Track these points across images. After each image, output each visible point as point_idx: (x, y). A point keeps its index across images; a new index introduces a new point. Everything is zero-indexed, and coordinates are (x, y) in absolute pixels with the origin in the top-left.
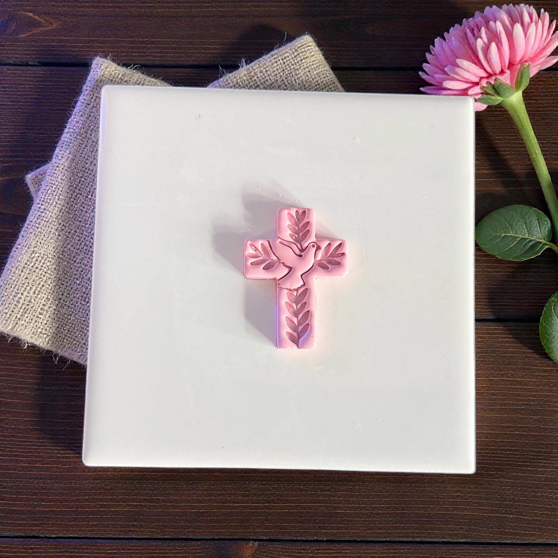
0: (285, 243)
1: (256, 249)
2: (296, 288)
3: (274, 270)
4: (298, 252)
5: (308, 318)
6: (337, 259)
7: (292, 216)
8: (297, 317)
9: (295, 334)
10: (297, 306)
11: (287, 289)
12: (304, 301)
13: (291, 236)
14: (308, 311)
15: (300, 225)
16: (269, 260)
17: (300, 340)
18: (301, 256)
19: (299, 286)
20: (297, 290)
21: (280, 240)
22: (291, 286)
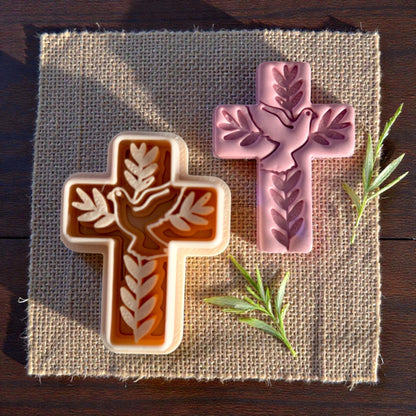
0: (270, 109)
1: (231, 118)
2: (285, 170)
3: (255, 146)
4: (287, 122)
5: (301, 210)
6: (341, 131)
7: (279, 73)
8: (287, 210)
9: (284, 232)
10: (286, 195)
11: (273, 172)
13: (278, 100)
14: (302, 202)
15: (290, 86)
16: (247, 133)
17: (292, 240)
18: (291, 127)
19: (290, 167)
20: (286, 173)
21: (263, 106)
22: (278, 168)
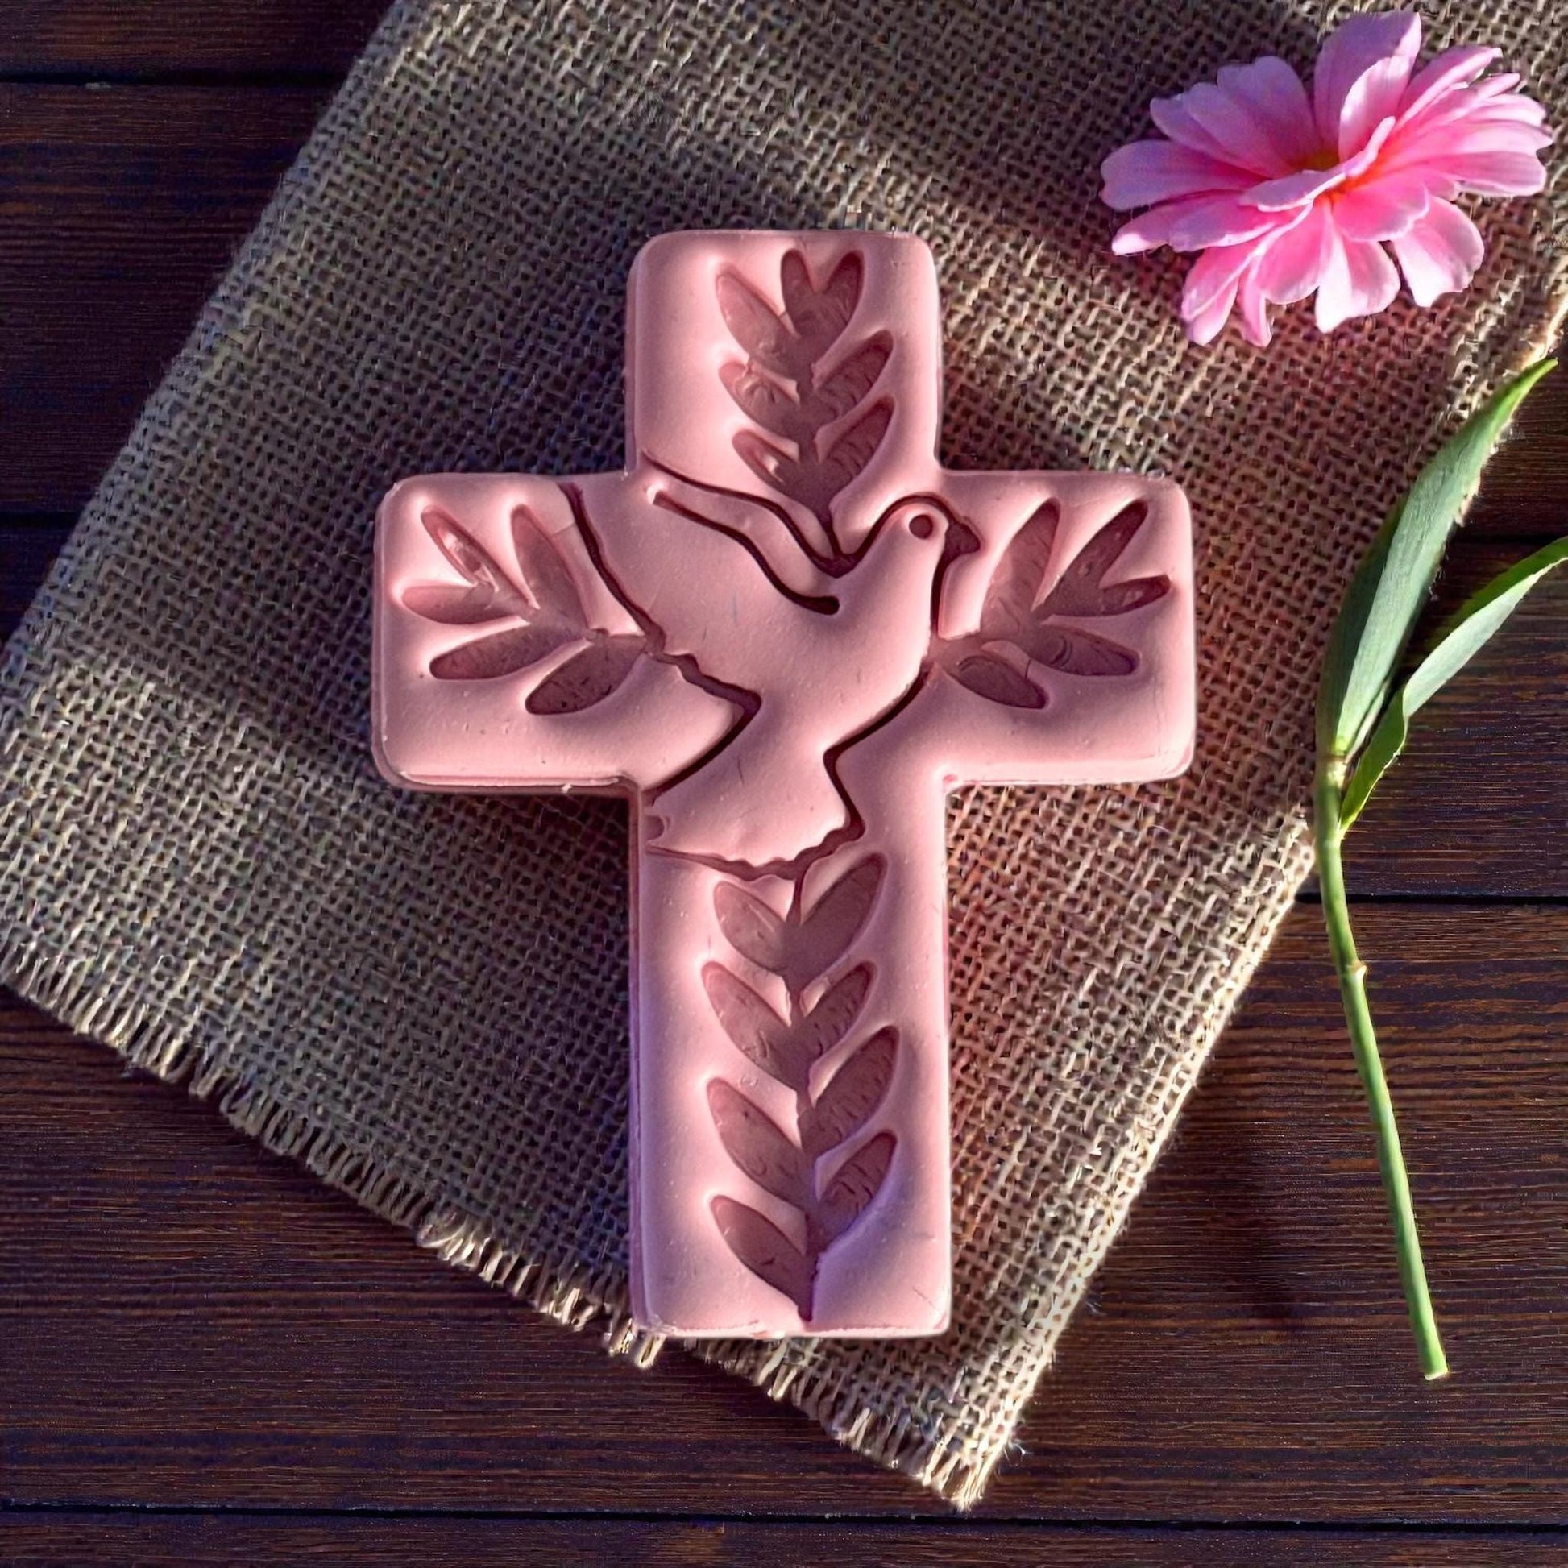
0: (699, 502)
1: (475, 555)
2: (790, 855)
3: (619, 713)
4: (801, 573)
5: (882, 1084)
6: (1111, 629)
7: (756, 298)
8: (800, 1083)
9: (783, 1216)
10: (796, 998)
11: (720, 864)
12: (858, 952)
13: (749, 449)
14: (888, 1036)
15: (822, 367)
16: (575, 639)
17: (829, 1262)
18: (825, 605)
19: (816, 839)
20: (798, 869)
21: (658, 484)
22: (751, 837)
